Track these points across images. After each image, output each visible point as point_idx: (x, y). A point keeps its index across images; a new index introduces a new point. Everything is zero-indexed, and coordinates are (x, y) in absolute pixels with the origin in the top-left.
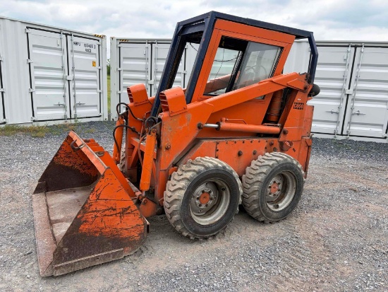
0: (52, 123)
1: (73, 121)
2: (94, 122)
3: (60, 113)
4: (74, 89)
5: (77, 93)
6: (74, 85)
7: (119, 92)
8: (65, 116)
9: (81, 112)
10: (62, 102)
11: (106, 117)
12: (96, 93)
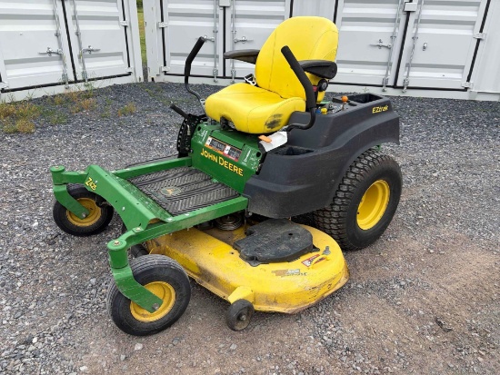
0: (39, 93)
1: (81, 87)
2: (122, 87)
3: (53, 71)
4: (74, 18)
5: (82, 28)
6: (75, 12)
7: (161, 25)
8: (64, 76)
9: (94, 67)
10: (55, 48)
11: (140, 74)
12: (116, 27)
